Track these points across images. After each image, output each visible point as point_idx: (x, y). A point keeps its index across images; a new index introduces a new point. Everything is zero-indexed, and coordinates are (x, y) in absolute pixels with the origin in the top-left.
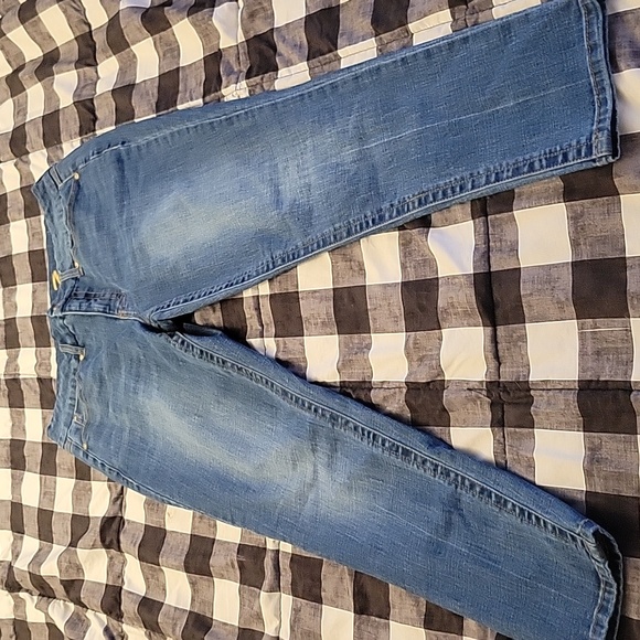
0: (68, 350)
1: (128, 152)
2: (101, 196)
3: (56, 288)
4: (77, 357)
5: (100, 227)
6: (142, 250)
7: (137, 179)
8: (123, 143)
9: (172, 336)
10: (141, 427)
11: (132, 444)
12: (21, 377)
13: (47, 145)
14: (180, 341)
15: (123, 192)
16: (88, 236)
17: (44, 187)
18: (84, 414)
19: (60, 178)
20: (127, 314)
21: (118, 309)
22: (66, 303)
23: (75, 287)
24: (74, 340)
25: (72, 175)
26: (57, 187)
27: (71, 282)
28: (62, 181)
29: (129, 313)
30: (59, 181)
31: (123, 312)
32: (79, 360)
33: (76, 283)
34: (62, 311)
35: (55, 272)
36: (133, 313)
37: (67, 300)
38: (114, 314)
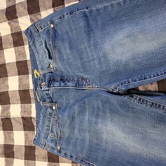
0: (46, 105)
1: (91, 12)
2: (70, 34)
3: (36, 77)
4: (51, 108)
5: (71, 48)
6: (105, 56)
7: (97, 24)
8: (87, 8)
9: (132, 97)
10: (97, 139)
11: (91, 146)
12: (11, 117)
13: (30, 13)
14: (138, 99)
15: (89, 30)
16: (63, 52)
17: (31, 31)
18: (55, 133)
19: (41, 27)
20: (92, 87)
21: (85, 85)
22: (49, 83)
23: (51, 76)
24: (51, 100)
25: (49, 25)
26: (38, 32)
27: (48, 74)
28: (42, 29)
29: (93, 86)
30: (40, 28)
31: (89, 86)
32: (53, 109)
33: (51, 74)
34: (48, 87)
35: (35, 70)
36: (97, 86)
37: (49, 82)
38: (82, 88)
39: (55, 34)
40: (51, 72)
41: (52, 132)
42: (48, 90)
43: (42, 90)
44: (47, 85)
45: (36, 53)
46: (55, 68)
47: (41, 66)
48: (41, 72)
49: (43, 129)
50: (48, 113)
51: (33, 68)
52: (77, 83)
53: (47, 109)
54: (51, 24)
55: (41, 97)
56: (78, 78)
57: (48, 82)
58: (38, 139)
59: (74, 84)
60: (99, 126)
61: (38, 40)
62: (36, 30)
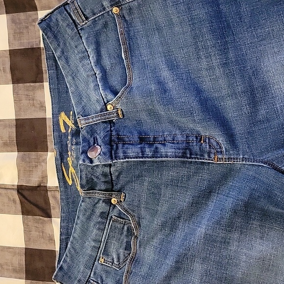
4: (106, 203)
18: (115, 256)
19: (84, 15)
20: (228, 158)
21: (209, 153)
22: (112, 149)
23: (111, 131)
24: (109, 186)
25: (108, 10)
26: (76, 26)
27: (102, 126)
28: (87, 18)
29: (232, 157)
30: (84, 18)
31: (220, 156)
32: (111, 203)
33: (111, 127)
34: (112, 159)
35: (63, 114)
36: (241, 157)
37: (112, 146)
38: (201, 159)
39: (128, 32)
40: (111, 122)
41: (106, 253)
42: (110, 166)
43: (94, 165)
44: (108, 154)
45: (70, 78)
46: (120, 112)
47: (83, 108)
48: (83, 122)
49: (83, 247)
50: (98, 211)
51: (56, 110)
52: (186, 149)
53: (97, 203)
54: (112, 6)
55: (87, 181)
56: (187, 137)
57: (109, 147)
58: (69, 267)
59: (181, 151)
60: (233, 247)
61: (76, 47)
62: (72, 21)
